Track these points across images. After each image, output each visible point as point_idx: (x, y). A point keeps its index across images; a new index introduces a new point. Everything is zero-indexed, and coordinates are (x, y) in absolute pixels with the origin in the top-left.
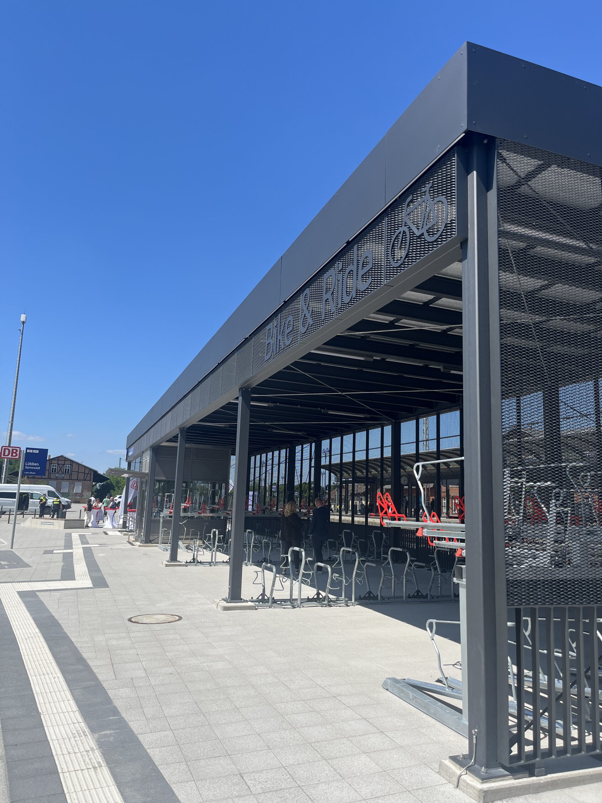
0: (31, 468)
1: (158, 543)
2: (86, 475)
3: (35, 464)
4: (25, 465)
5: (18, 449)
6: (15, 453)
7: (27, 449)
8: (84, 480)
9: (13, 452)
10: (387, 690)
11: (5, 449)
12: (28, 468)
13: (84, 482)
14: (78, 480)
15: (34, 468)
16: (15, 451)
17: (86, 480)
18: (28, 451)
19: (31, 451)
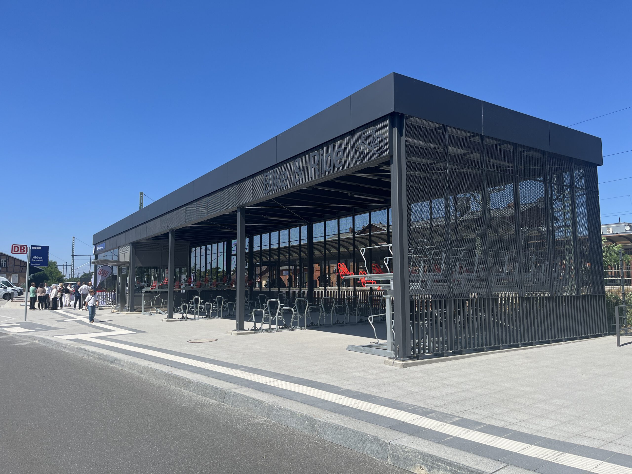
0: (36, 260)
1: (142, 311)
2: (21, 268)
3: (39, 258)
4: (31, 259)
5: (25, 247)
6: (23, 249)
7: (32, 246)
8: (20, 272)
9: (21, 249)
10: (349, 350)
11: (15, 247)
12: (34, 261)
13: (20, 273)
14: (14, 272)
15: (39, 261)
16: (22, 248)
17: (21, 272)
18: (33, 248)
19: (36, 248)
